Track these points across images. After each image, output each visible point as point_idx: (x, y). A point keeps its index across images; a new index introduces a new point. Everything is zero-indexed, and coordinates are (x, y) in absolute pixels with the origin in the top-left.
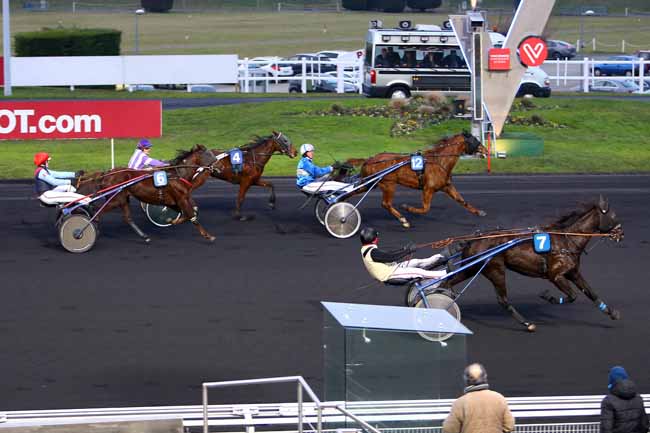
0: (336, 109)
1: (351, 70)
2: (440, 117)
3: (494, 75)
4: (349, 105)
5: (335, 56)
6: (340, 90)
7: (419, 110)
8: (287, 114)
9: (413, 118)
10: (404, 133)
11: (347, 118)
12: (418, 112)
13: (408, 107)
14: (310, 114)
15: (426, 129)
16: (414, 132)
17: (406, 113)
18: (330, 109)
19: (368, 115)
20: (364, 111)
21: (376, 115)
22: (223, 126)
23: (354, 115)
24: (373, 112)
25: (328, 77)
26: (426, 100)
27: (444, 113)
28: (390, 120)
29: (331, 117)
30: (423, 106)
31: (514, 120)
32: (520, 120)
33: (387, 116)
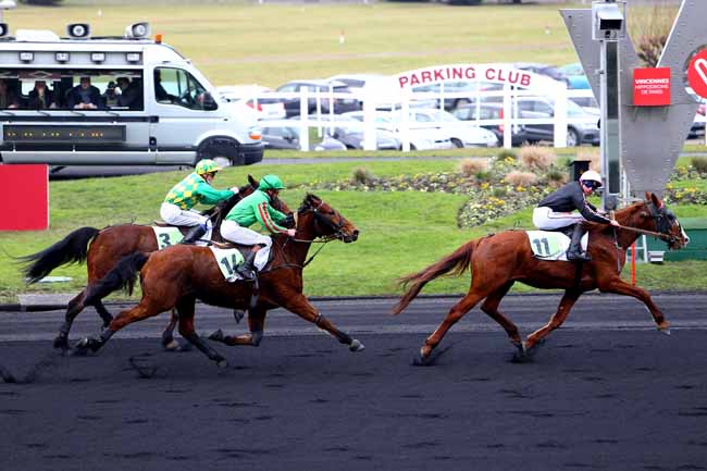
0: (361, 178)
1: (389, 110)
3: (642, 118)
4: (383, 171)
5: (361, 84)
6: (369, 145)
7: (507, 179)
9: (498, 195)
10: (483, 221)
11: (380, 194)
12: (505, 184)
13: (489, 173)
15: (520, 212)
16: (501, 220)
17: (486, 185)
18: (351, 177)
19: (418, 188)
20: (411, 182)
21: (431, 190)
23: (393, 189)
24: (426, 184)
25: (346, 122)
26: (521, 162)
27: (553, 183)
28: (457, 199)
29: (352, 192)
30: (515, 173)
31: (678, 195)
32: (688, 195)
33: (450, 190)
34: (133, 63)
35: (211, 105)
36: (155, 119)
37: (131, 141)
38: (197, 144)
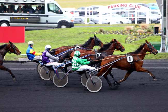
0: (101, 31)
2: (147, 34)
4: (106, 29)
7: (137, 31)
8: (79, 33)
9: (135, 35)
10: (131, 42)
11: (106, 35)
12: (137, 33)
13: (133, 30)
14: (90, 33)
15: (141, 40)
16: (136, 41)
17: (132, 33)
18: (99, 31)
19: (115, 33)
20: (114, 32)
22: (52, 38)
23: (109, 34)
24: (117, 33)
26: (140, 27)
27: (149, 33)
28: (125, 36)
29: (99, 34)
30: (139, 30)
33: (123, 34)
34: (42, 2)
35: (61, 13)
36: (47, 16)
37: (42, 21)
38: (58, 22)
